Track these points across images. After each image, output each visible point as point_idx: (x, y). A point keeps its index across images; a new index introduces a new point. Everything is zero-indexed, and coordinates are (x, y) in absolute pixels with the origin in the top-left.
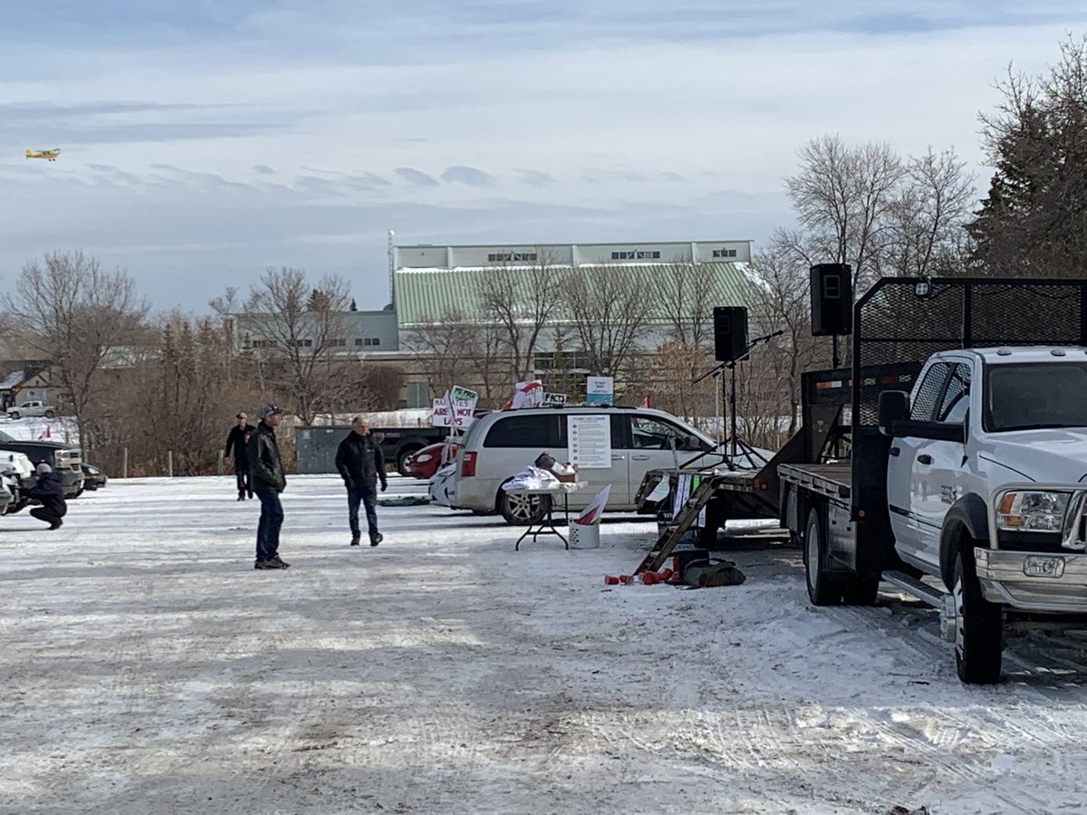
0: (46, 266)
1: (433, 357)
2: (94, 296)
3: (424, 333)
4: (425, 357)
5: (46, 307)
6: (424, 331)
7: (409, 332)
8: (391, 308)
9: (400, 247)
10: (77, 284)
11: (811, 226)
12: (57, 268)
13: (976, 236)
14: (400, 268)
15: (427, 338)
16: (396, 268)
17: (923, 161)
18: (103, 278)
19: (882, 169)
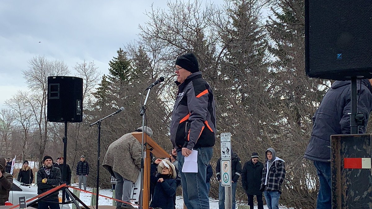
11: (33, 90)
13: (96, 97)
17: (82, 65)
19: (61, 70)
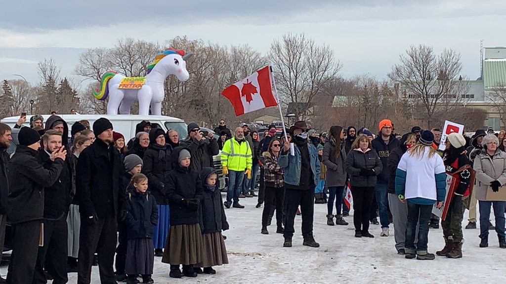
0: (284, 43)
1: (503, 104)
2: (311, 60)
3: (499, 92)
4: (499, 104)
5: (284, 66)
6: (499, 91)
7: (491, 91)
8: (481, 79)
9: (486, 48)
10: (300, 54)
12: (290, 44)
14: (486, 59)
15: (501, 95)
16: (484, 59)
18: (316, 50)
